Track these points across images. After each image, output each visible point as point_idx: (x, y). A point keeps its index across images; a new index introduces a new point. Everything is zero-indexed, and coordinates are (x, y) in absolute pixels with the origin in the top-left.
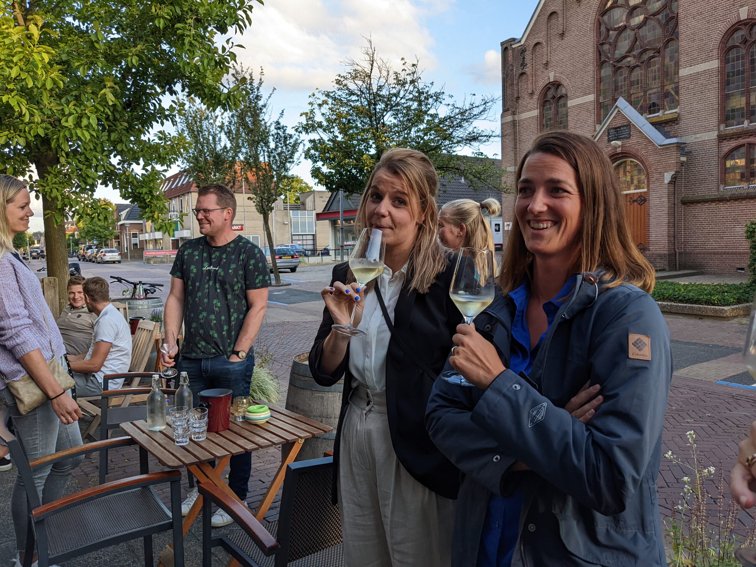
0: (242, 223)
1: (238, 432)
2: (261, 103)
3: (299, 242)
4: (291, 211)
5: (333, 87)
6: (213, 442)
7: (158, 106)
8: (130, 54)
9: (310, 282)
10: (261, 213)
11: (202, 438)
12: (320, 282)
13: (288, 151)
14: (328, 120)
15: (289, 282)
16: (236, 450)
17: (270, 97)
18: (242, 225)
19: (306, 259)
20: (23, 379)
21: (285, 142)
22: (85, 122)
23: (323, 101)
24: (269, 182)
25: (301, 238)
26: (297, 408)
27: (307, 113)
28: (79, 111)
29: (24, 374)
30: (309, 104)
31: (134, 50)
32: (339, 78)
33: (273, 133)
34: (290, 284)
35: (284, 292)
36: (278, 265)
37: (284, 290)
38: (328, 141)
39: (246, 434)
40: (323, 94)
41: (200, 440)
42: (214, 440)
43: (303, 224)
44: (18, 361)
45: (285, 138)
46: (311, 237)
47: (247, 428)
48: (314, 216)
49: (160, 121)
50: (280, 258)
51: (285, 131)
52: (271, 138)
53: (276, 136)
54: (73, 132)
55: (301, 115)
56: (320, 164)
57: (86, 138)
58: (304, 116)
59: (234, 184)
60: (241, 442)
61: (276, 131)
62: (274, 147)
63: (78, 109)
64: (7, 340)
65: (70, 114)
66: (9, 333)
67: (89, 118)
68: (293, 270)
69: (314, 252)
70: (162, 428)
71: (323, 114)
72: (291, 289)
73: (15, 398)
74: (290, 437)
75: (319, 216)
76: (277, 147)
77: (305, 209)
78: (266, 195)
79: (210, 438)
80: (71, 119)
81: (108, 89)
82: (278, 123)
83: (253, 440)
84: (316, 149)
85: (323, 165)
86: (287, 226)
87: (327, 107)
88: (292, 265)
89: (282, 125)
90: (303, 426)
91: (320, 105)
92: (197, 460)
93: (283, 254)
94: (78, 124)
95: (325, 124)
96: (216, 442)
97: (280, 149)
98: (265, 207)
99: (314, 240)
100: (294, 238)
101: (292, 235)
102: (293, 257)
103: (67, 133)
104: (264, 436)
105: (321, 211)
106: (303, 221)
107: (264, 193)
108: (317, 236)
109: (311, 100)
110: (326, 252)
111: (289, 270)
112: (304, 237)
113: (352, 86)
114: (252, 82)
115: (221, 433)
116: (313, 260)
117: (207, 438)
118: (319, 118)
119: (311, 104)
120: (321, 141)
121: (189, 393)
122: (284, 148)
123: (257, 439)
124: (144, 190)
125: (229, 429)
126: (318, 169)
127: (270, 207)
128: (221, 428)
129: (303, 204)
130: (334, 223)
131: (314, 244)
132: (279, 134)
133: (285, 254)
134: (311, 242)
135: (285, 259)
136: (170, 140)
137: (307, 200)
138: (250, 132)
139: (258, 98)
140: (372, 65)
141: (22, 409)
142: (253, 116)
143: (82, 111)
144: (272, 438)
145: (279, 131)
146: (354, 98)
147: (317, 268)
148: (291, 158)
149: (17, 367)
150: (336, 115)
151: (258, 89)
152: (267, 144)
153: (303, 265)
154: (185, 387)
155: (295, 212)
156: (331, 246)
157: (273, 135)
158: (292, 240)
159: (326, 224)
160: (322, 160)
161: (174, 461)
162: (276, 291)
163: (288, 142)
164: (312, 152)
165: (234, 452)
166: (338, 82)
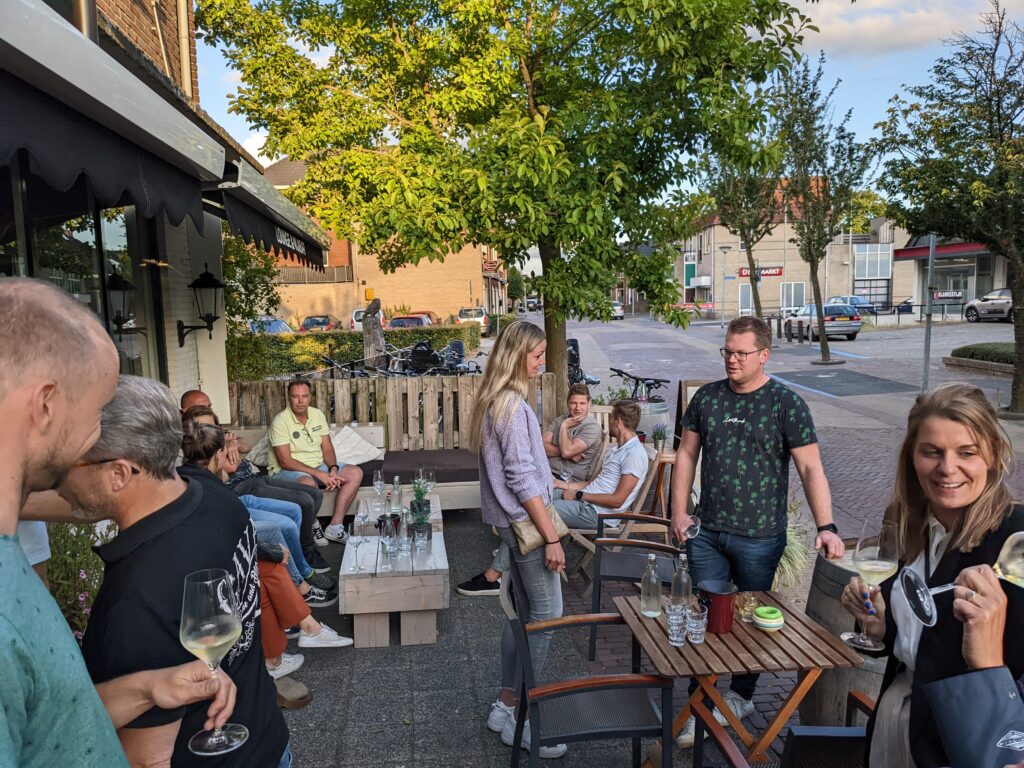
0: (781, 264)
1: (742, 639)
2: (817, 104)
3: (865, 291)
4: (855, 246)
5: (928, 79)
6: (711, 648)
7: (673, 164)
8: (644, 125)
9: (875, 360)
10: (807, 260)
11: (698, 641)
12: (891, 360)
13: (854, 169)
14: (919, 133)
15: (842, 359)
16: (738, 668)
17: (831, 93)
18: (781, 268)
19: (872, 318)
20: (525, 521)
21: (850, 156)
22: (590, 215)
23: (912, 106)
24: (821, 216)
25: (867, 284)
26: (820, 617)
27: (885, 123)
28: (584, 203)
29: (526, 517)
30: (889, 111)
31: (648, 118)
32: (941, 64)
33: (832, 144)
34: (843, 362)
35: (833, 375)
36: (827, 329)
37: (832, 371)
38: (917, 161)
39: (752, 644)
40: (912, 92)
41: (697, 642)
42: (713, 646)
43: (873, 264)
44: (522, 505)
45: (851, 151)
46: (884, 283)
47: (753, 634)
48: (891, 253)
49: (675, 181)
50: (833, 320)
51: (851, 140)
52: (829, 151)
53: (836, 150)
54: (577, 228)
55: (876, 127)
56: (900, 196)
57: (589, 235)
58: (880, 128)
59: (772, 218)
60: (744, 656)
61: (837, 142)
62: (833, 165)
63: (582, 200)
64: (515, 484)
65: (577, 206)
66: (518, 478)
67: (594, 210)
68: (851, 337)
69: (887, 306)
70: (657, 614)
71: (910, 125)
72: (844, 371)
73: (517, 538)
74: (806, 663)
75: (899, 255)
76: (837, 163)
77: (877, 242)
78: (816, 235)
79: (709, 641)
80: (575, 213)
81: (616, 173)
82: (841, 129)
83: (758, 656)
84: (896, 175)
85: (905, 198)
86: (846, 267)
87: (918, 113)
88: (851, 330)
89: (847, 131)
90: (825, 648)
91: (906, 113)
92: (692, 673)
93: (834, 313)
94: (583, 219)
95: (911, 137)
96: (715, 648)
97: (841, 167)
98: (813, 252)
99: (888, 287)
100: (857, 284)
101: (854, 281)
102: (852, 318)
103: (571, 230)
104: (773, 652)
105: (902, 247)
106: (873, 259)
107: (813, 232)
108: (894, 281)
109: (892, 105)
110: (906, 308)
111: (845, 337)
112: (874, 284)
113: (961, 75)
114: (806, 75)
115: (722, 636)
116: (885, 320)
117: (705, 641)
118: (902, 128)
119: (891, 110)
120: (905, 163)
121: (688, 579)
122: (849, 165)
123: (764, 656)
124: (653, 278)
125: (731, 632)
126: (897, 204)
127: (821, 251)
128: (722, 630)
129: (876, 234)
130: (923, 265)
131: (889, 294)
132: (842, 146)
133: (840, 315)
134: (884, 291)
135: (839, 321)
136: (687, 199)
137: (881, 228)
138: (799, 146)
139: (814, 96)
140: (998, 39)
141: (523, 549)
142: (804, 123)
143: (587, 201)
144: (783, 659)
145: (842, 142)
146: (964, 91)
147: (890, 334)
148: (858, 178)
149: (520, 510)
150: (933, 123)
151: (815, 84)
152: (822, 161)
153: (867, 328)
154: (684, 573)
155: (862, 246)
156: (916, 300)
157: (832, 148)
158: (854, 288)
159: (910, 266)
160: (904, 190)
161: (666, 668)
162: (823, 372)
163: (854, 156)
164: (889, 179)
165: (734, 670)
166: (939, 70)
